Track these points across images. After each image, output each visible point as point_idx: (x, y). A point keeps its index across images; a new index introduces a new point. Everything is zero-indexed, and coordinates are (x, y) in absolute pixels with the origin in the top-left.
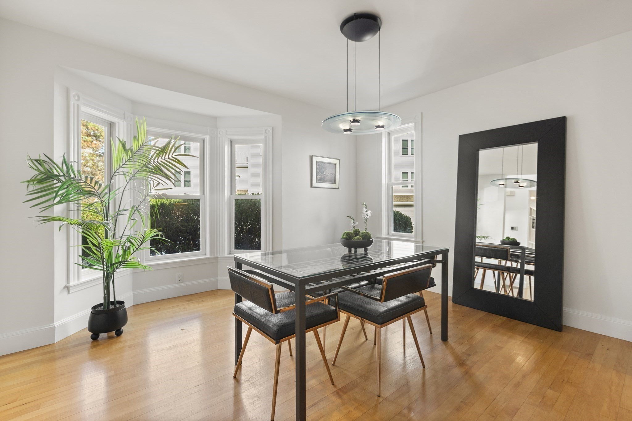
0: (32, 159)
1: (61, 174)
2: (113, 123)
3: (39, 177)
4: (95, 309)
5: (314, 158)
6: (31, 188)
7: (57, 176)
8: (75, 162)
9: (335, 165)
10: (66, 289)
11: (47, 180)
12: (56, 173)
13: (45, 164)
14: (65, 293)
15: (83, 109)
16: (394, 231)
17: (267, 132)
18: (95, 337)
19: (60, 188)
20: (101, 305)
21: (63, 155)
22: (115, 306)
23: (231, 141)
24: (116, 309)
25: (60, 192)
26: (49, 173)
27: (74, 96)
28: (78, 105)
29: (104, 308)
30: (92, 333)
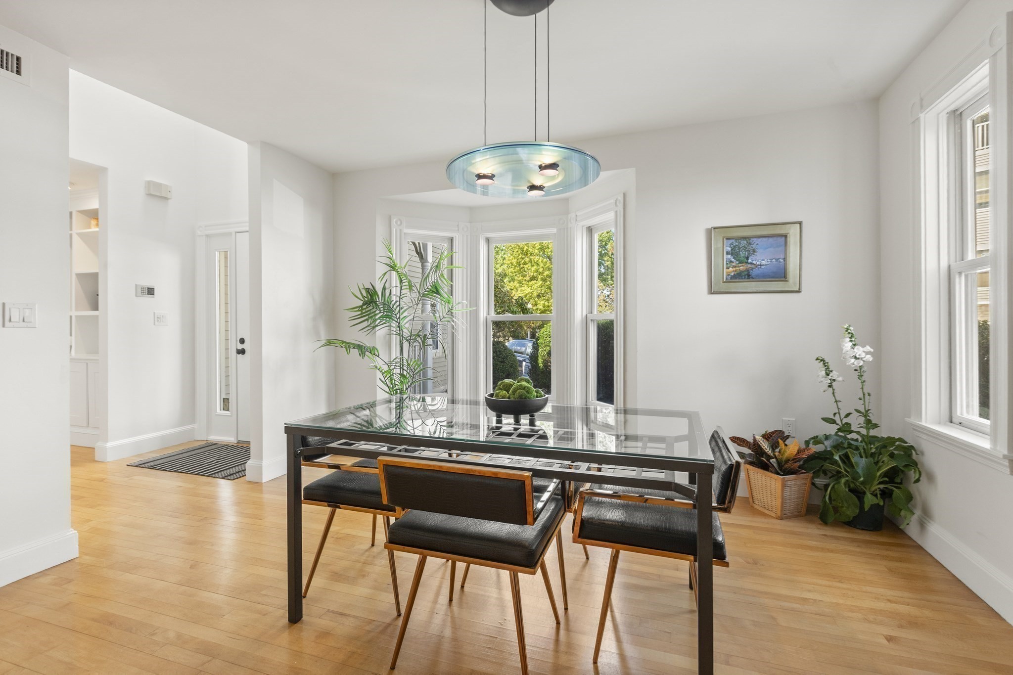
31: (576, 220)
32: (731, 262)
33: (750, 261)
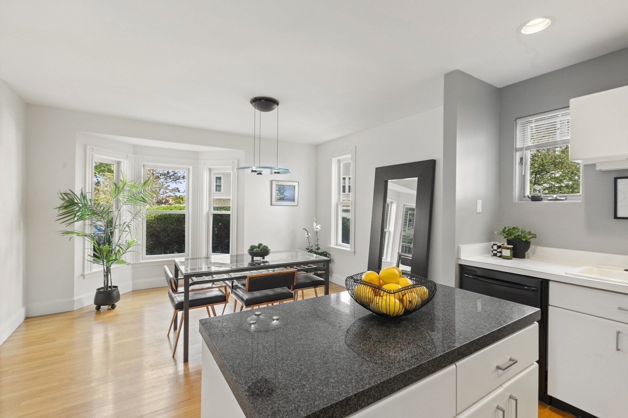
0: (61, 193)
1: (80, 202)
2: (120, 162)
3: (65, 205)
4: (99, 290)
5: (274, 182)
6: (61, 212)
7: (76, 203)
8: (89, 192)
9: (294, 186)
10: (82, 276)
11: (70, 206)
12: (76, 201)
13: (69, 195)
14: (82, 278)
15: (96, 156)
16: (342, 242)
17: (234, 163)
18: (98, 308)
19: (78, 211)
20: (102, 288)
21: (81, 189)
22: (112, 289)
23: (210, 170)
24: (112, 291)
25: (77, 214)
26: (72, 202)
27: (89, 149)
28: (92, 155)
29: (104, 290)
30: (96, 306)
31: (205, 164)
32: (278, 194)
33: (284, 194)
